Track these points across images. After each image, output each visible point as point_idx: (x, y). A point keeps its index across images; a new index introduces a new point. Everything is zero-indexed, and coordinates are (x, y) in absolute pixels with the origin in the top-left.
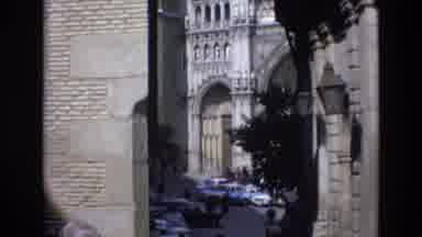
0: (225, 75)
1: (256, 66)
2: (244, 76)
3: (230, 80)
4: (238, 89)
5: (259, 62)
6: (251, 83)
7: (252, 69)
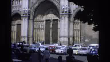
0: (19, 10)
1: (30, 6)
2: (26, 10)
3: (21, 12)
4: (24, 14)
5: (31, 5)
6: (28, 12)
7: (29, 7)
